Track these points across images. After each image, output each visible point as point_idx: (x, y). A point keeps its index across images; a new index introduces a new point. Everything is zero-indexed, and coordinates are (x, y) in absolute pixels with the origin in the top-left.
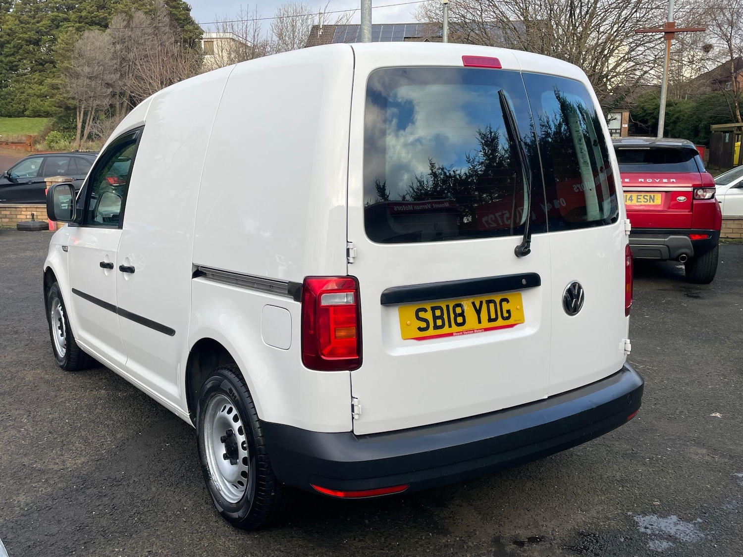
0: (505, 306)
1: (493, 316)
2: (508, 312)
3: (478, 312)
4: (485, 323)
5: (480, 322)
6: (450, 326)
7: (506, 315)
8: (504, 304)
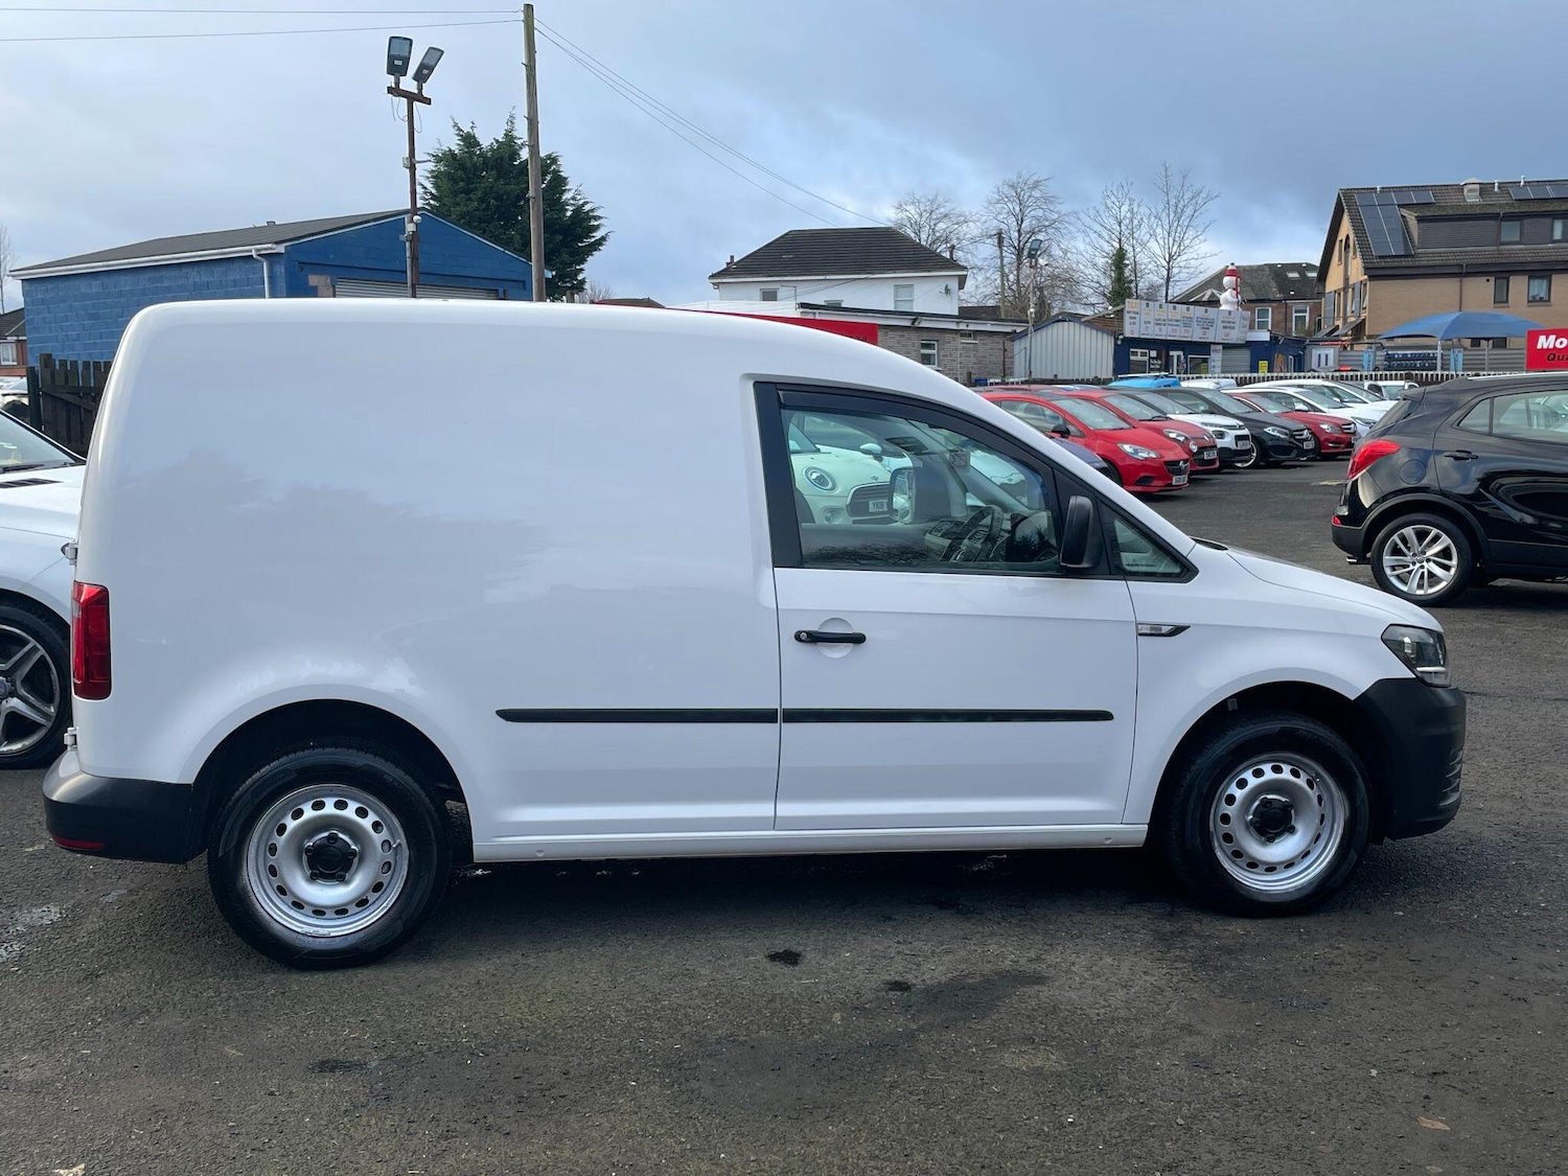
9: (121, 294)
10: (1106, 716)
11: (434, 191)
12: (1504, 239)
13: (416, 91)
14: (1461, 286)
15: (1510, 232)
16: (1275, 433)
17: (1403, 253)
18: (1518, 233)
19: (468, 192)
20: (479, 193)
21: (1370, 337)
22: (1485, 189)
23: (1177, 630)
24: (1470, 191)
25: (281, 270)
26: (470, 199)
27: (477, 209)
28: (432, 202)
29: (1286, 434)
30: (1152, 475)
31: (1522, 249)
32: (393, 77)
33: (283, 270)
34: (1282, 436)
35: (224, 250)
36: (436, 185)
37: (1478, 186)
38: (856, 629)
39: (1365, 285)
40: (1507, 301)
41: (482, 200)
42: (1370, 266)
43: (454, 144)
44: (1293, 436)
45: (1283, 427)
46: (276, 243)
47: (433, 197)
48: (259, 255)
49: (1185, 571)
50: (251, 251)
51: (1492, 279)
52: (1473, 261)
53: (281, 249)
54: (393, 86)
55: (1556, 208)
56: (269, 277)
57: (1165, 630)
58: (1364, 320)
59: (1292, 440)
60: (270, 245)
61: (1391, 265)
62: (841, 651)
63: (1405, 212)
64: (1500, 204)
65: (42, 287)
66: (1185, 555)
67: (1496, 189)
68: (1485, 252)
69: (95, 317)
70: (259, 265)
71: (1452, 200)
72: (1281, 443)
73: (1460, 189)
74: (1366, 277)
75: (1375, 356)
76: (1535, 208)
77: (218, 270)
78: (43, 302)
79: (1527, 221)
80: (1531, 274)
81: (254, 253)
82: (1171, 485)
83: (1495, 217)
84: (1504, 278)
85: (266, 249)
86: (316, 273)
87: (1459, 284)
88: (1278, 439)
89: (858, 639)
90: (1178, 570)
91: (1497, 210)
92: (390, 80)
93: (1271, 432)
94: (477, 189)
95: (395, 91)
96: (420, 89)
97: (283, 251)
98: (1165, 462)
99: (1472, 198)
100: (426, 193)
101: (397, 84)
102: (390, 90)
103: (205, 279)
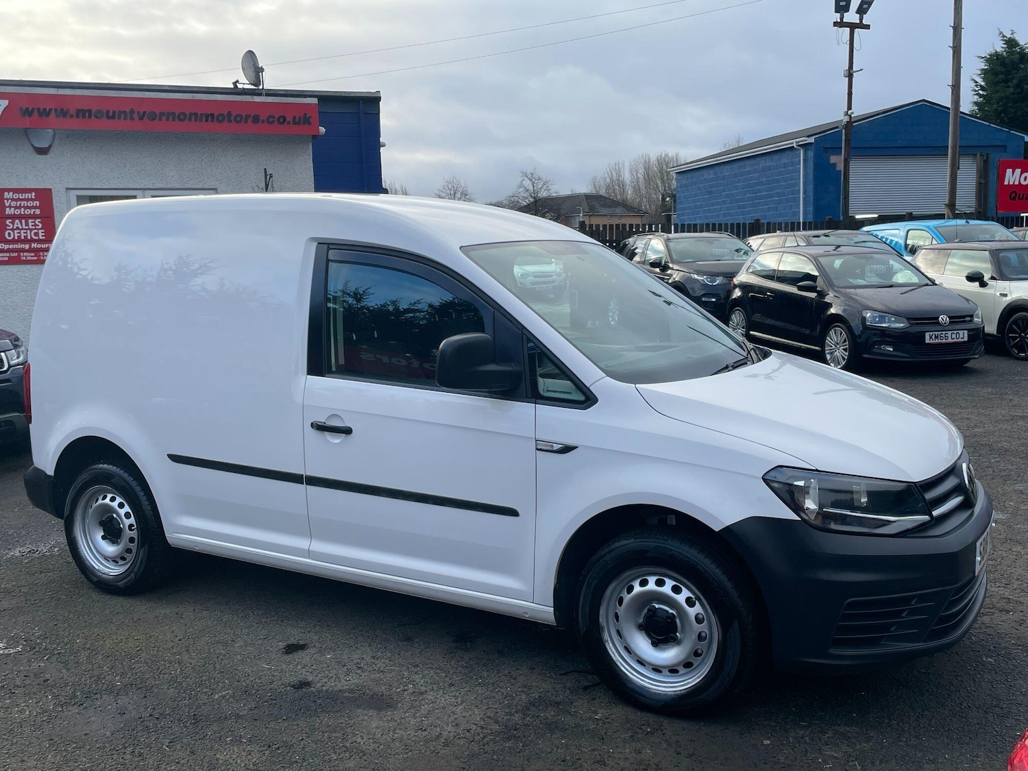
9: (724, 178)
10: (513, 513)
11: (983, 84)
13: (858, 22)
19: (1006, 81)
20: (1015, 82)
23: (566, 449)
25: (811, 154)
26: (1008, 87)
27: (1013, 94)
28: (981, 92)
32: (839, 14)
33: (812, 155)
35: (778, 144)
36: (984, 79)
38: (347, 424)
41: (1017, 86)
43: (999, 47)
46: (808, 136)
47: (982, 88)
48: (799, 146)
49: (587, 399)
50: (792, 143)
53: (812, 140)
54: (839, 21)
56: (804, 160)
57: (556, 447)
60: (804, 138)
62: (336, 439)
65: (685, 176)
66: (588, 385)
69: (710, 193)
70: (798, 152)
77: (776, 157)
78: (685, 185)
81: (794, 145)
85: (802, 141)
86: (833, 155)
89: (347, 431)
90: (582, 398)
92: (837, 17)
94: (1013, 78)
95: (840, 24)
96: (861, 19)
97: (813, 141)
100: (977, 86)
101: (842, 18)
102: (835, 24)
103: (768, 164)
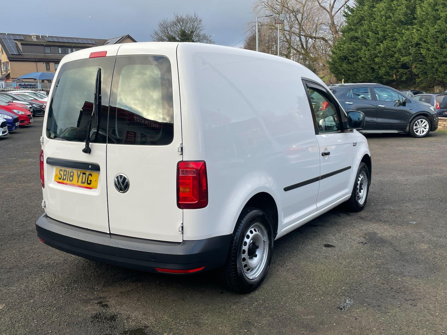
0: (90, 178)
1: (84, 181)
2: (91, 181)
3: (78, 177)
4: (80, 184)
5: (78, 182)
6: (67, 180)
7: (89, 182)
8: (90, 176)
10: (350, 167)
12: (46, 52)
14: (37, 65)
15: (48, 50)
16: (36, 106)
17: (17, 54)
18: (50, 50)
21: (12, 79)
22: (38, 37)
23: (356, 144)
24: (33, 37)
29: (39, 107)
30: (24, 119)
31: (51, 55)
34: (38, 107)
37: (35, 36)
39: (8, 63)
40: (50, 70)
42: (9, 57)
44: (41, 107)
45: (37, 105)
51: (45, 63)
52: (39, 58)
55: (58, 45)
58: (9, 74)
59: (41, 108)
61: (15, 57)
63: (16, 42)
64: (42, 42)
67: (41, 38)
68: (41, 55)
71: (29, 39)
72: (38, 109)
73: (31, 36)
74: (8, 60)
75: (17, 84)
76: (53, 44)
79: (51, 47)
80: (55, 62)
82: (30, 122)
83: (43, 45)
84: (48, 63)
87: (36, 64)
88: (37, 108)
91: (43, 44)
93: (35, 106)
98: (28, 115)
99: (35, 40)
